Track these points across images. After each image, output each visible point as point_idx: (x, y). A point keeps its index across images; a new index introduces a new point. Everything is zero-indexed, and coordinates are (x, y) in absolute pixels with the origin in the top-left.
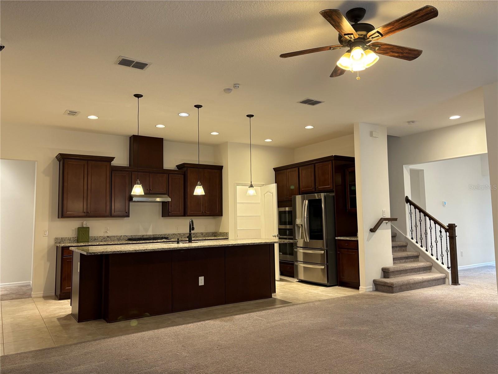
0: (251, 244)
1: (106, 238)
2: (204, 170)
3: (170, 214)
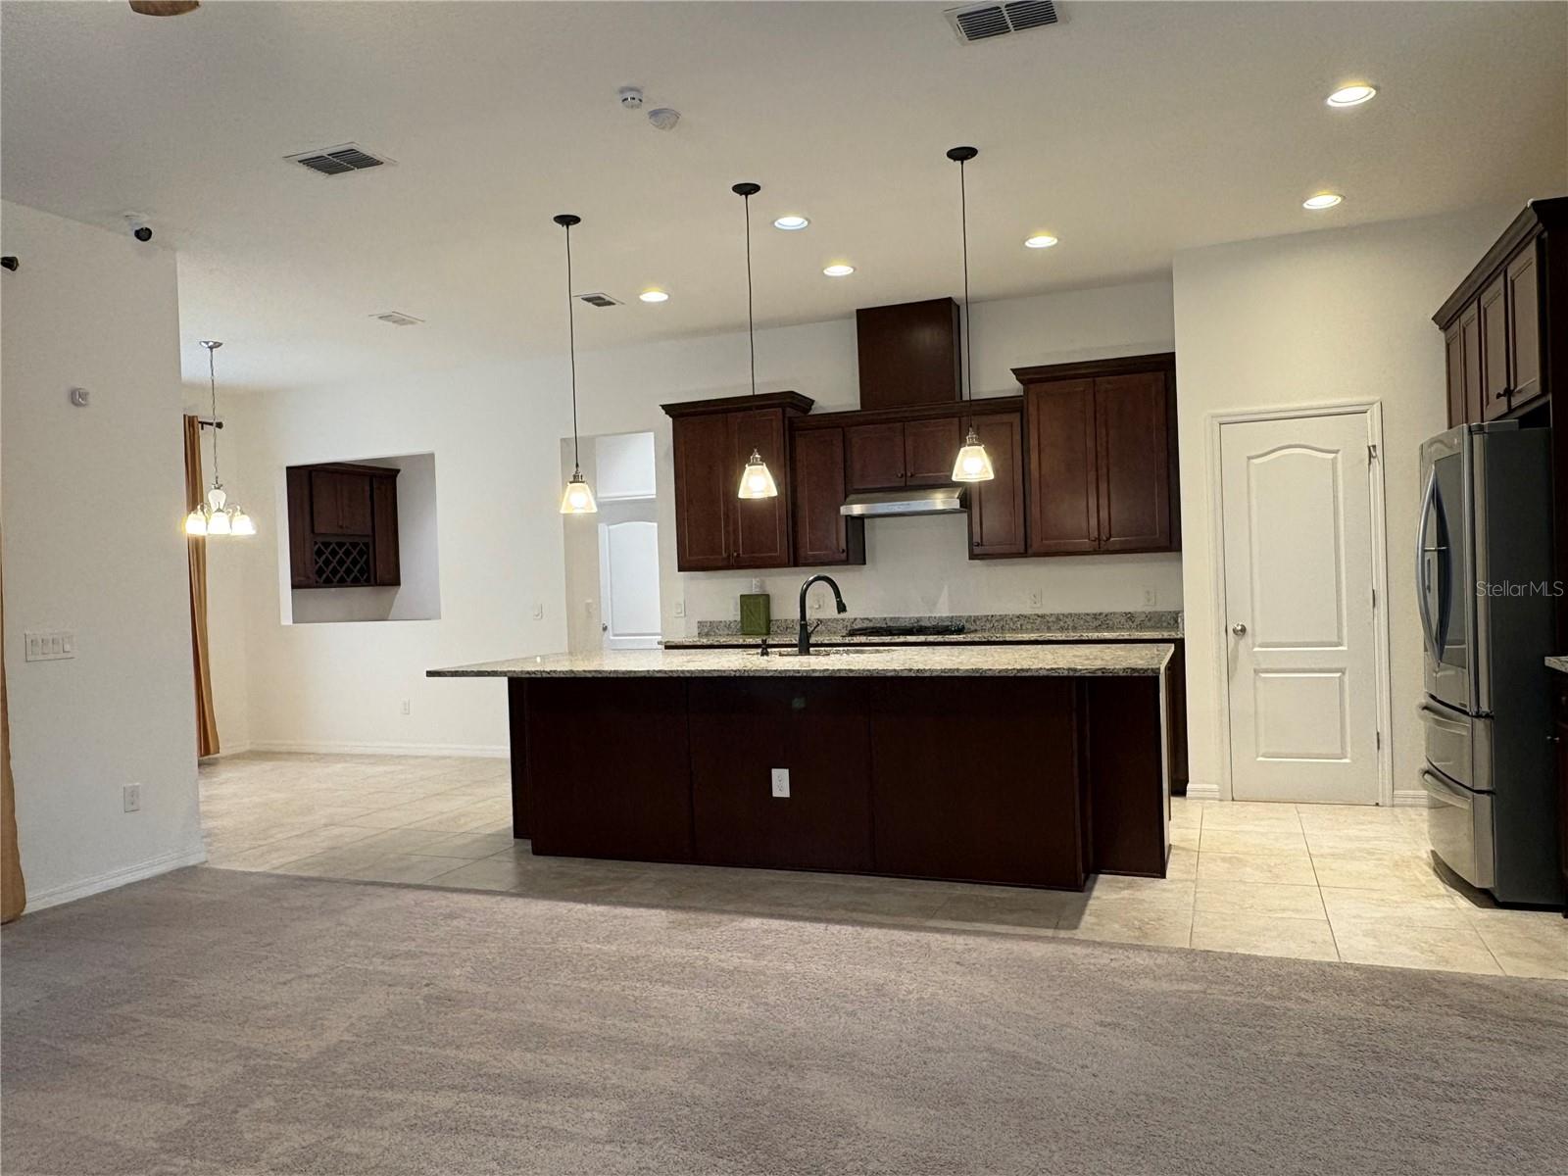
0: (905, 674)
2: (1094, 381)
3: (977, 550)
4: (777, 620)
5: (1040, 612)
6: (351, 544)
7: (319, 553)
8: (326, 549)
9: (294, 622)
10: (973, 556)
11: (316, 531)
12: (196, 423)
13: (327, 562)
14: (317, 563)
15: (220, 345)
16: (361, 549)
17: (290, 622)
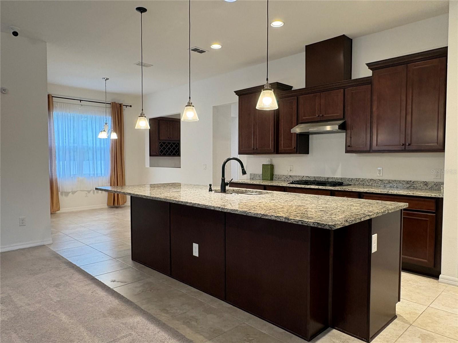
1: (289, 177)
2: (407, 65)
3: (349, 149)
4: (276, 175)
5: (381, 178)
6: (173, 143)
7: (161, 146)
8: (164, 145)
9: (150, 167)
10: (347, 151)
11: (160, 139)
12: (122, 105)
13: (164, 148)
14: (160, 148)
15: (108, 79)
16: (176, 145)
17: (149, 167)
